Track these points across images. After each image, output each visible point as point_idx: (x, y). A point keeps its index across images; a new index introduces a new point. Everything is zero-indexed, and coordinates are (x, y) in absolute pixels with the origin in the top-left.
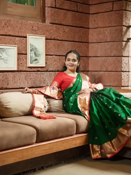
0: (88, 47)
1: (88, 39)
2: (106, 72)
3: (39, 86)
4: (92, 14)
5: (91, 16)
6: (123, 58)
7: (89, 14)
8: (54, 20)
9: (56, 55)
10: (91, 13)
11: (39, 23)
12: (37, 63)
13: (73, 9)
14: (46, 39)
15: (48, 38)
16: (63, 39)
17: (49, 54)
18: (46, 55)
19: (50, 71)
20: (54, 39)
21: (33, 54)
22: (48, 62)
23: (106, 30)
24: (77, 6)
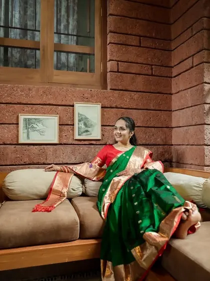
2: (188, 146)
4: (174, 77)
5: (173, 79)
6: (205, 126)
7: (171, 77)
8: (115, 85)
11: (93, 90)
12: (88, 134)
13: (146, 72)
14: (102, 107)
15: (106, 106)
16: (131, 107)
17: (107, 124)
18: (102, 126)
20: (116, 107)
21: (83, 124)
22: (106, 134)
23: (187, 93)
24: (152, 69)
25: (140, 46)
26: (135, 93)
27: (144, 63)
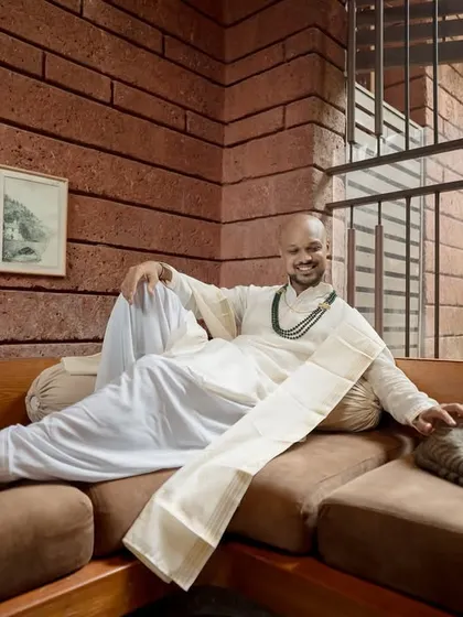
0: (217, 234)
1: (218, 213)
3: (39, 339)
4: (229, 146)
5: (225, 151)
7: (222, 146)
9: (111, 246)
10: (227, 143)
12: (32, 261)
13: (173, 122)
14: (70, 191)
15: (80, 188)
16: (137, 201)
17: (81, 238)
18: (69, 240)
19: (85, 292)
20: (104, 197)
21: (17, 230)
22: (77, 263)
23: (267, 185)
24: (186, 117)
25: (162, 56)
26: (150, 167)
27: (171, 98)
